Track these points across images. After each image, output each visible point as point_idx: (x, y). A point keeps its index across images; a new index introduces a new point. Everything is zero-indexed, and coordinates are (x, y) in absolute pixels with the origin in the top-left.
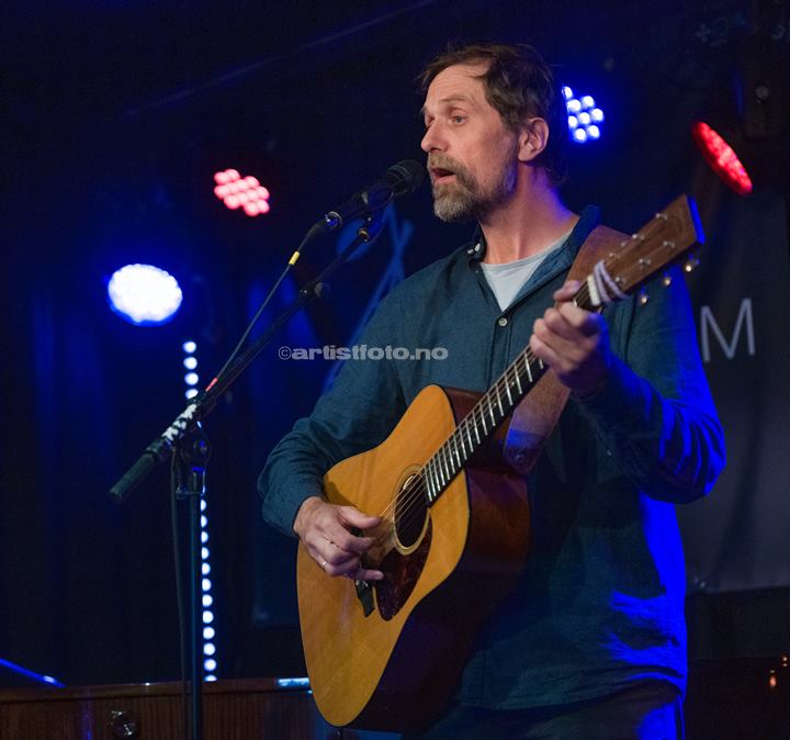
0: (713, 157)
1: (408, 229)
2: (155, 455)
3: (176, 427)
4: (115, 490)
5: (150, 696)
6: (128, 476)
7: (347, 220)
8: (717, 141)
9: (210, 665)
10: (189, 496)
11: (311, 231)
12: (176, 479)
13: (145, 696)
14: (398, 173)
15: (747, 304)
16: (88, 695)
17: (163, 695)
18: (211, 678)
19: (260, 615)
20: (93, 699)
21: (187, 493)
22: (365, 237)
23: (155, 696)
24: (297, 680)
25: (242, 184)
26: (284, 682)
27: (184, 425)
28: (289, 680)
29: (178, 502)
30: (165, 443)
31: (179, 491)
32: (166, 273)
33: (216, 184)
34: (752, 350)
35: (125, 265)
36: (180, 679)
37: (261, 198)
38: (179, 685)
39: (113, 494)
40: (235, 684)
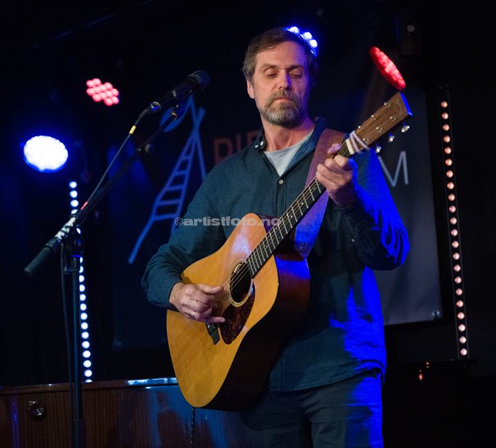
0: (383, 67)
1: (202, 112)
2: (51, 248)
3: (63, 231)
4: (27, 269)
5: (51, 392)
6: (35, 262)
7: (165, 107)
8: (384, 58)
9: (88, 373)
10: (71, 272)
11: (142, 113)
12: (64, 262)
13: (48, 392)
14: (194, 78)
15: (403, 155)
16: (14, 392)
17: (60, 391)
18: (89, 381)
19: (118, 343)
20: (18, 394)
21: (70, 270)
22: (174, 117)
23: (55, 392)
24: (140, 381)
25: (103, 87)
26: (131, 382)
27: (68, 230)
28: (133, 381)
29: (65, 276)
30: (57, 241)
31: (65, 269)
32: (58, 141)
33: (87, 87)
34: (406, 182)
35: (34, 136)
36: (68, 382)
37: (114, 96)
38: (67, 385)
39: (27, 272)
40: (102, 384)
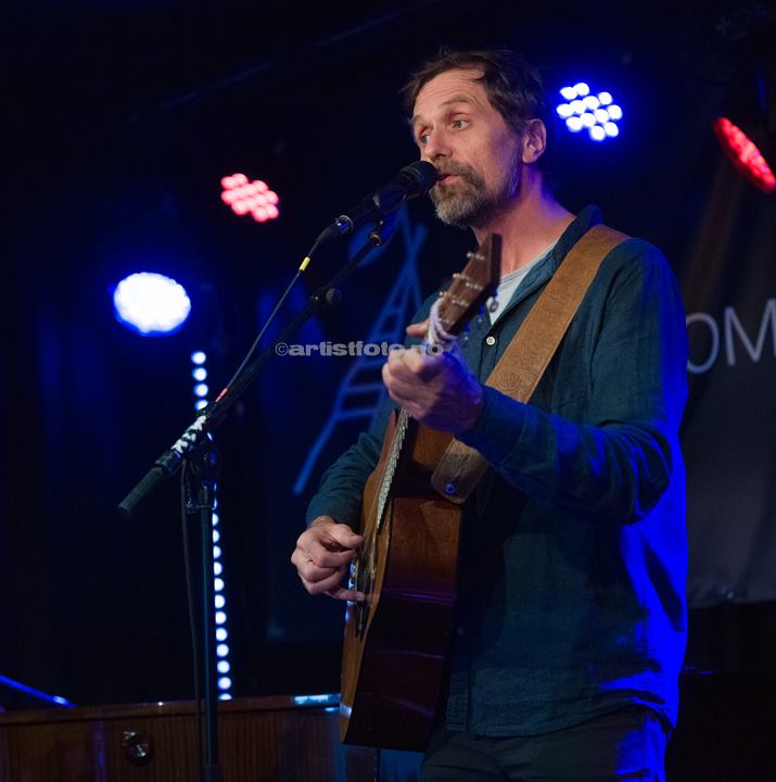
0: (736, 153)
1: (422, 232)
2: (164, 468)
4: (123, 505)
5: (164, 716)
6: (137, 491)
7: (359, 224)
8: (739, 137)
9: (225, 683)
10: (199, 511)
11: (323, 233)
12: (187, 492)
13: (158, 716)
14: (410, 175)
15: (772, 305)
16: (100, 715)
17: (178, 715)
18: (226, 697)
19: (275, 632)
20: (104, 720)
21: (198, 507)
22: (377, 241)
23: (170, 715)
24: (315, 698)
25: (251, 189)
26: (301, 700)
28: (305, 698)
29: (188, 516)
30: (175, 456)
31: (189, 505)
32: (173, 281)
33: (223, 189)
35: (131, 273)
36: (194, 698)
37: (269, 203)
38: (191, 705)
39: (122, 509)
40: (251, 702)
